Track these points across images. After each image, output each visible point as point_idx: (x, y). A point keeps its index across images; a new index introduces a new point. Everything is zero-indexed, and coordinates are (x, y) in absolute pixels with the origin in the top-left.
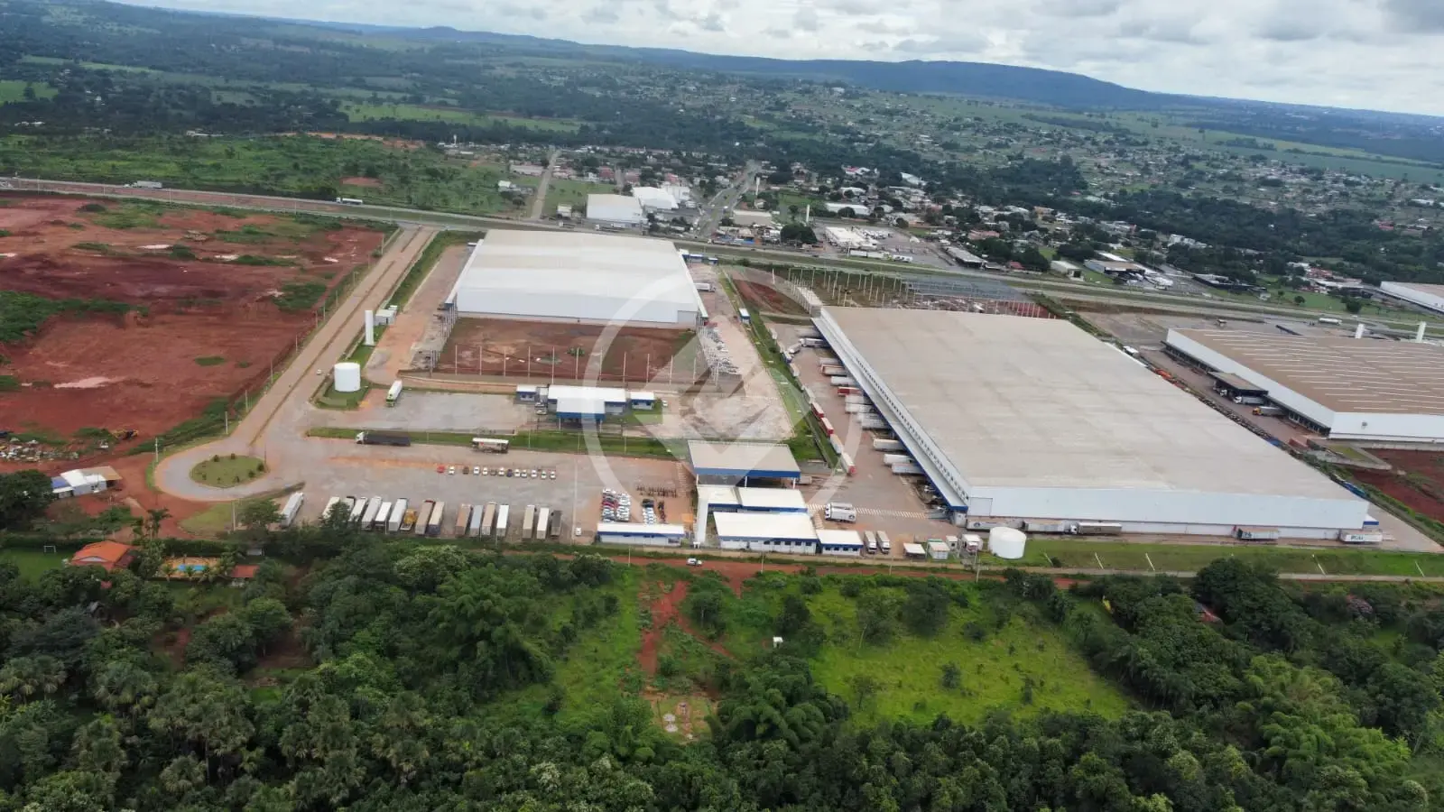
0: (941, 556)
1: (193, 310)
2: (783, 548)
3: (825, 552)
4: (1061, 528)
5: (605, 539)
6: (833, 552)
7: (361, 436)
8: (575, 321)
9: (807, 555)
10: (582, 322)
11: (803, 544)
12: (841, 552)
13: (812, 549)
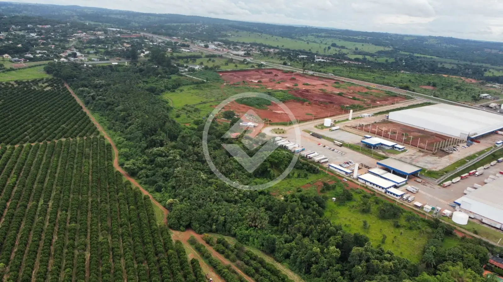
0: (426, 210)
1: (322, 105)
2: (375, 187)
3: (387, 193)
4: (498, 226)
5: (331, 167)
6: (389, 194)
7: (311, 133)
8: (423, 129)
9: (382, 192)
10: (426, 130)
11: (381, 188)
12: (392, 195)
13: (384, 191)
